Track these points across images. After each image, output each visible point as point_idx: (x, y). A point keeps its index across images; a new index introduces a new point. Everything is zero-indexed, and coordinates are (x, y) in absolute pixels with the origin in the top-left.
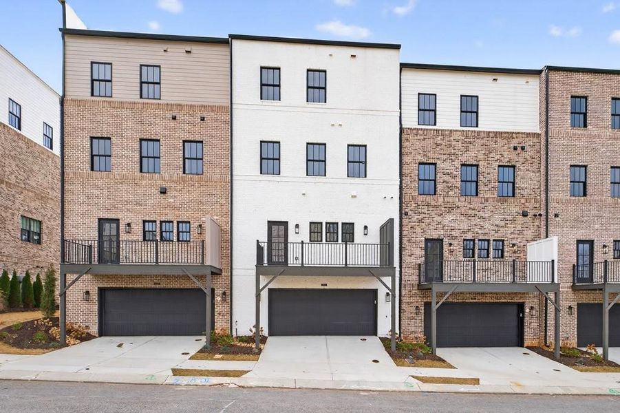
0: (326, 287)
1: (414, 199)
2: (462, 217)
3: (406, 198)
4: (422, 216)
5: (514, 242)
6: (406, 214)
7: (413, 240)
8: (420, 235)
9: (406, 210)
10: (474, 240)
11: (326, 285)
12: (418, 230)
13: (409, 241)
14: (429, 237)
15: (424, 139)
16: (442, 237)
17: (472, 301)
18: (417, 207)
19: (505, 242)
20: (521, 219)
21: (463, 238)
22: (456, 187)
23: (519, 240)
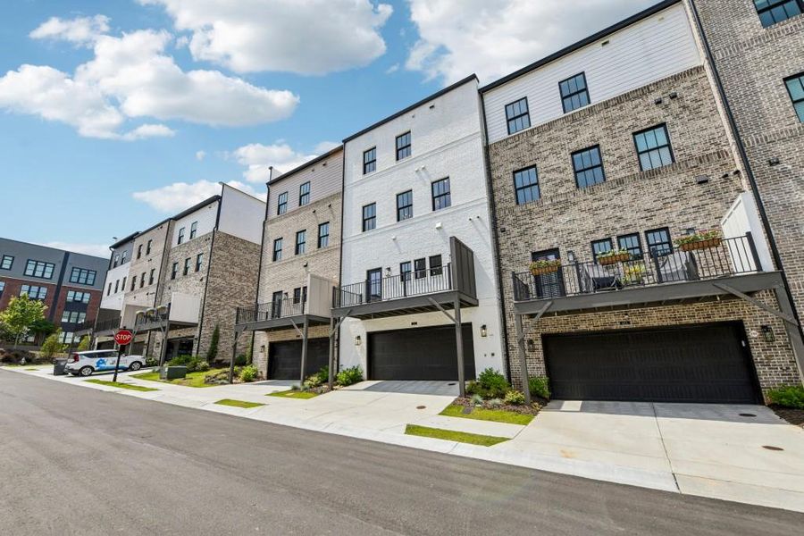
0: (416, 326)
1: (511, 211)
2: (584, 215)
3: (500, 214)
4: (524, 227)
5: (690, 225)
6: (503, 231)
7: (516, 258)
8: (523, 250)
9: (503, 226)
10: (610, 239)
11: (416, 323)
12: (521, 245)
13: (510, 261)
14: (537, 250)
15: (516, 146)
16: (555, 246)
17: (623, 327)
18: (517, 219)
19: (671, 230)
20: (697, 190)
21: (588, 241)
22: (567, 181)
23: (699, 221)
